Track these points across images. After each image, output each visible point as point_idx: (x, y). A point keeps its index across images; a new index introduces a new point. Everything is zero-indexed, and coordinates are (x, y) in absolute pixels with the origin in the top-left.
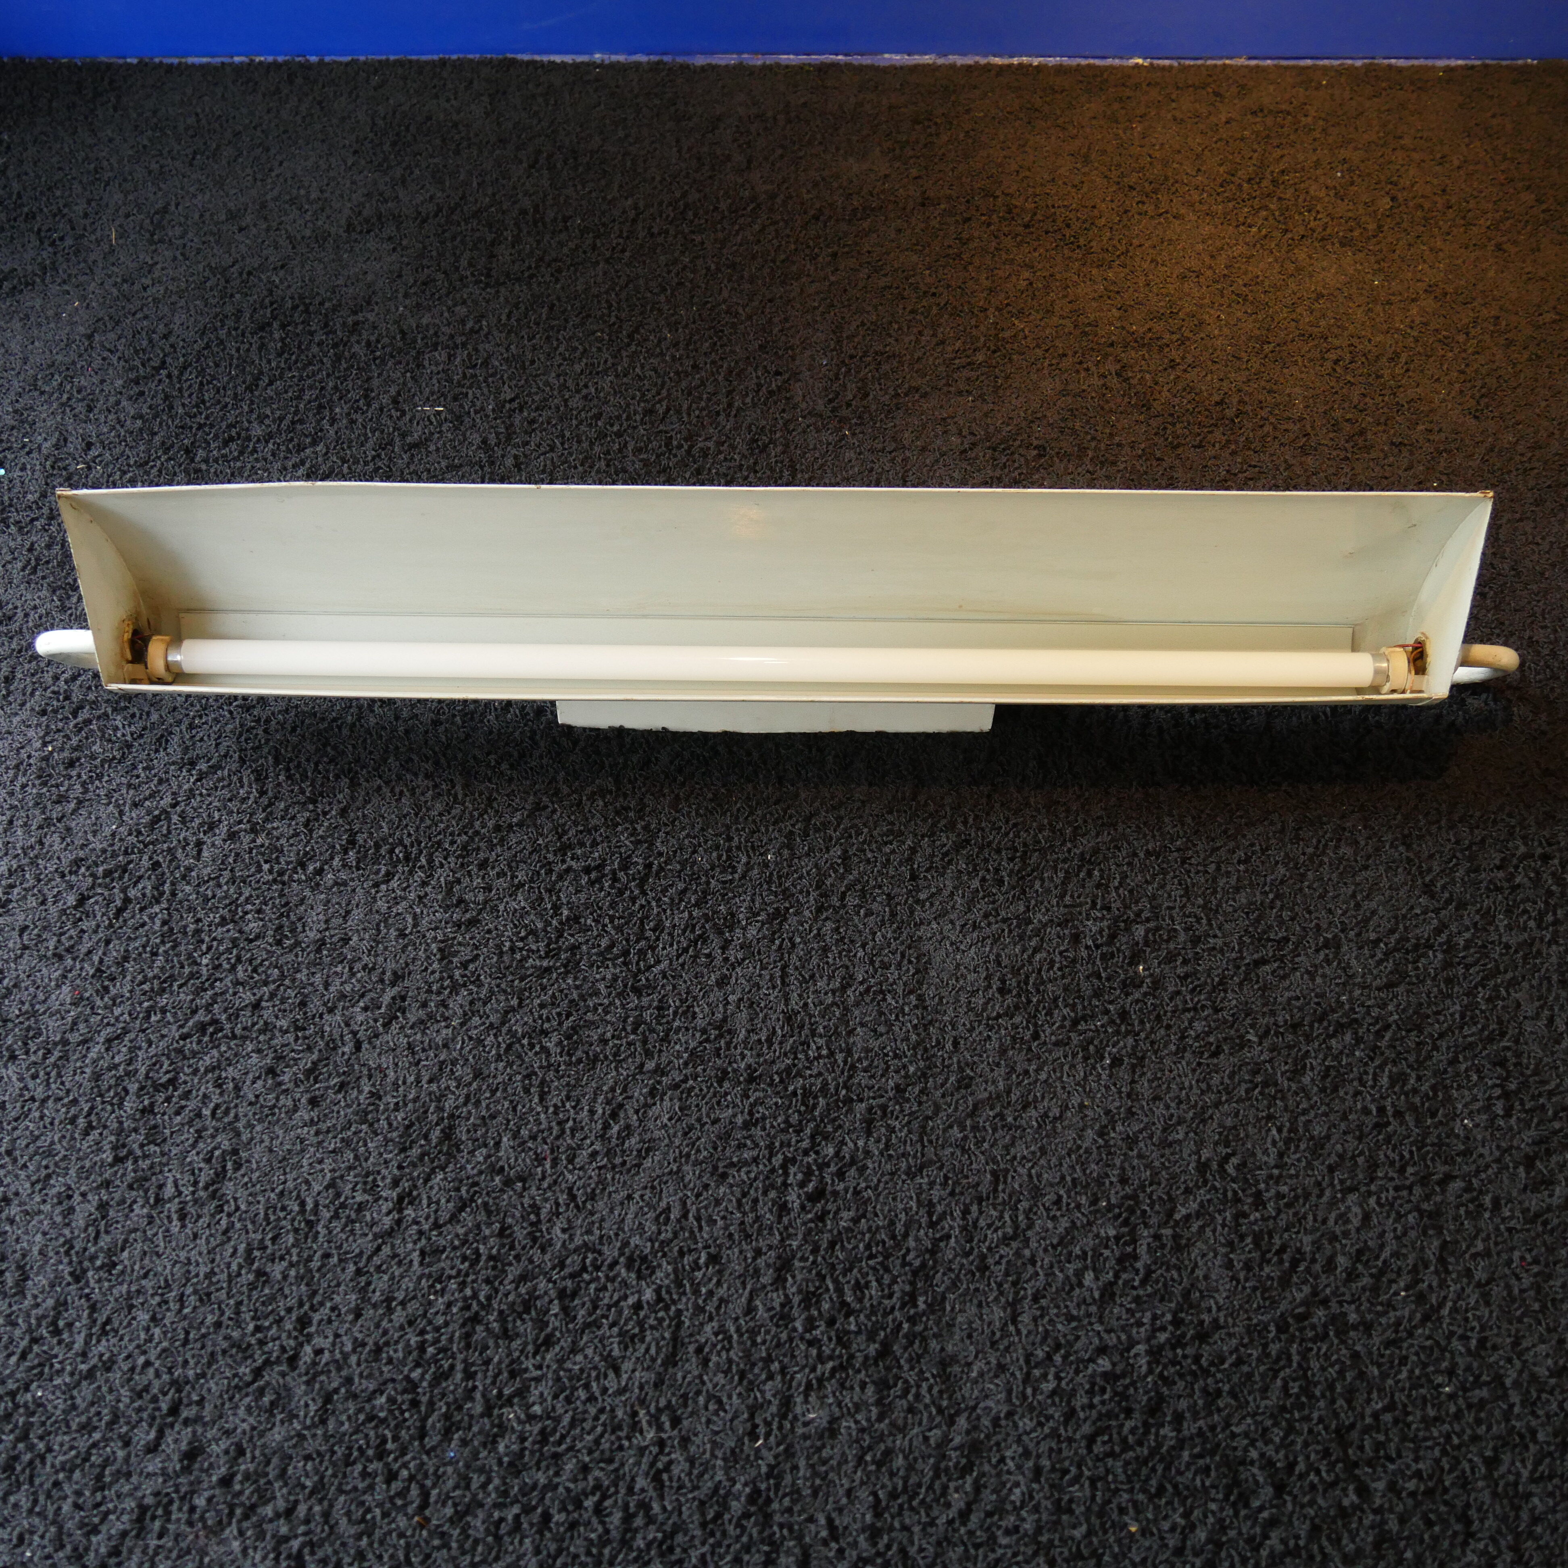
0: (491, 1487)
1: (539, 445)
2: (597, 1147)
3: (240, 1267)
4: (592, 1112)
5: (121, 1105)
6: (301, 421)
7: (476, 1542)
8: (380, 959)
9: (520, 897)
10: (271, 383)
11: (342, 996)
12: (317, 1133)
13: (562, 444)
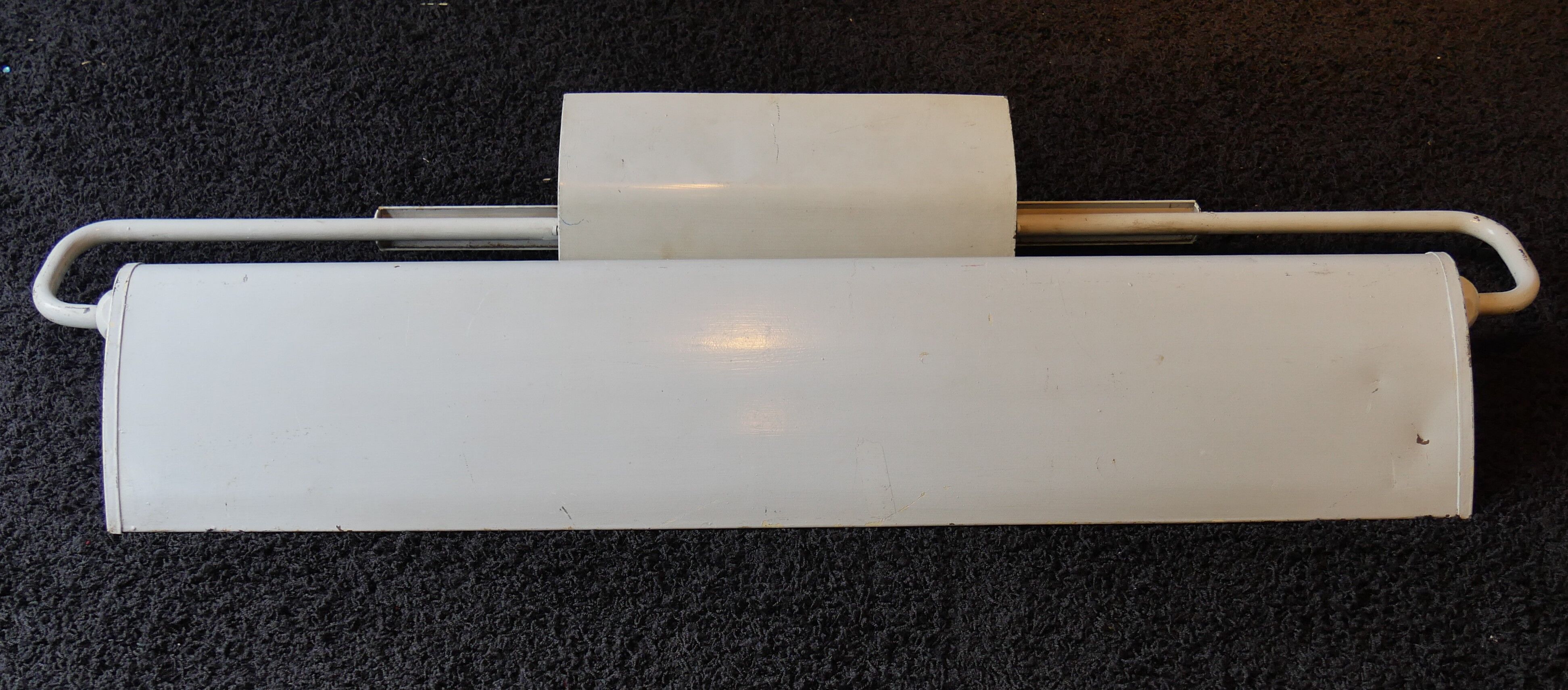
1: (544, 35)
2: (616, 674)
4: (610, 643)
5: (133, 646)
6: (306, 18)
12: (332, 669)
13: (567, 34)
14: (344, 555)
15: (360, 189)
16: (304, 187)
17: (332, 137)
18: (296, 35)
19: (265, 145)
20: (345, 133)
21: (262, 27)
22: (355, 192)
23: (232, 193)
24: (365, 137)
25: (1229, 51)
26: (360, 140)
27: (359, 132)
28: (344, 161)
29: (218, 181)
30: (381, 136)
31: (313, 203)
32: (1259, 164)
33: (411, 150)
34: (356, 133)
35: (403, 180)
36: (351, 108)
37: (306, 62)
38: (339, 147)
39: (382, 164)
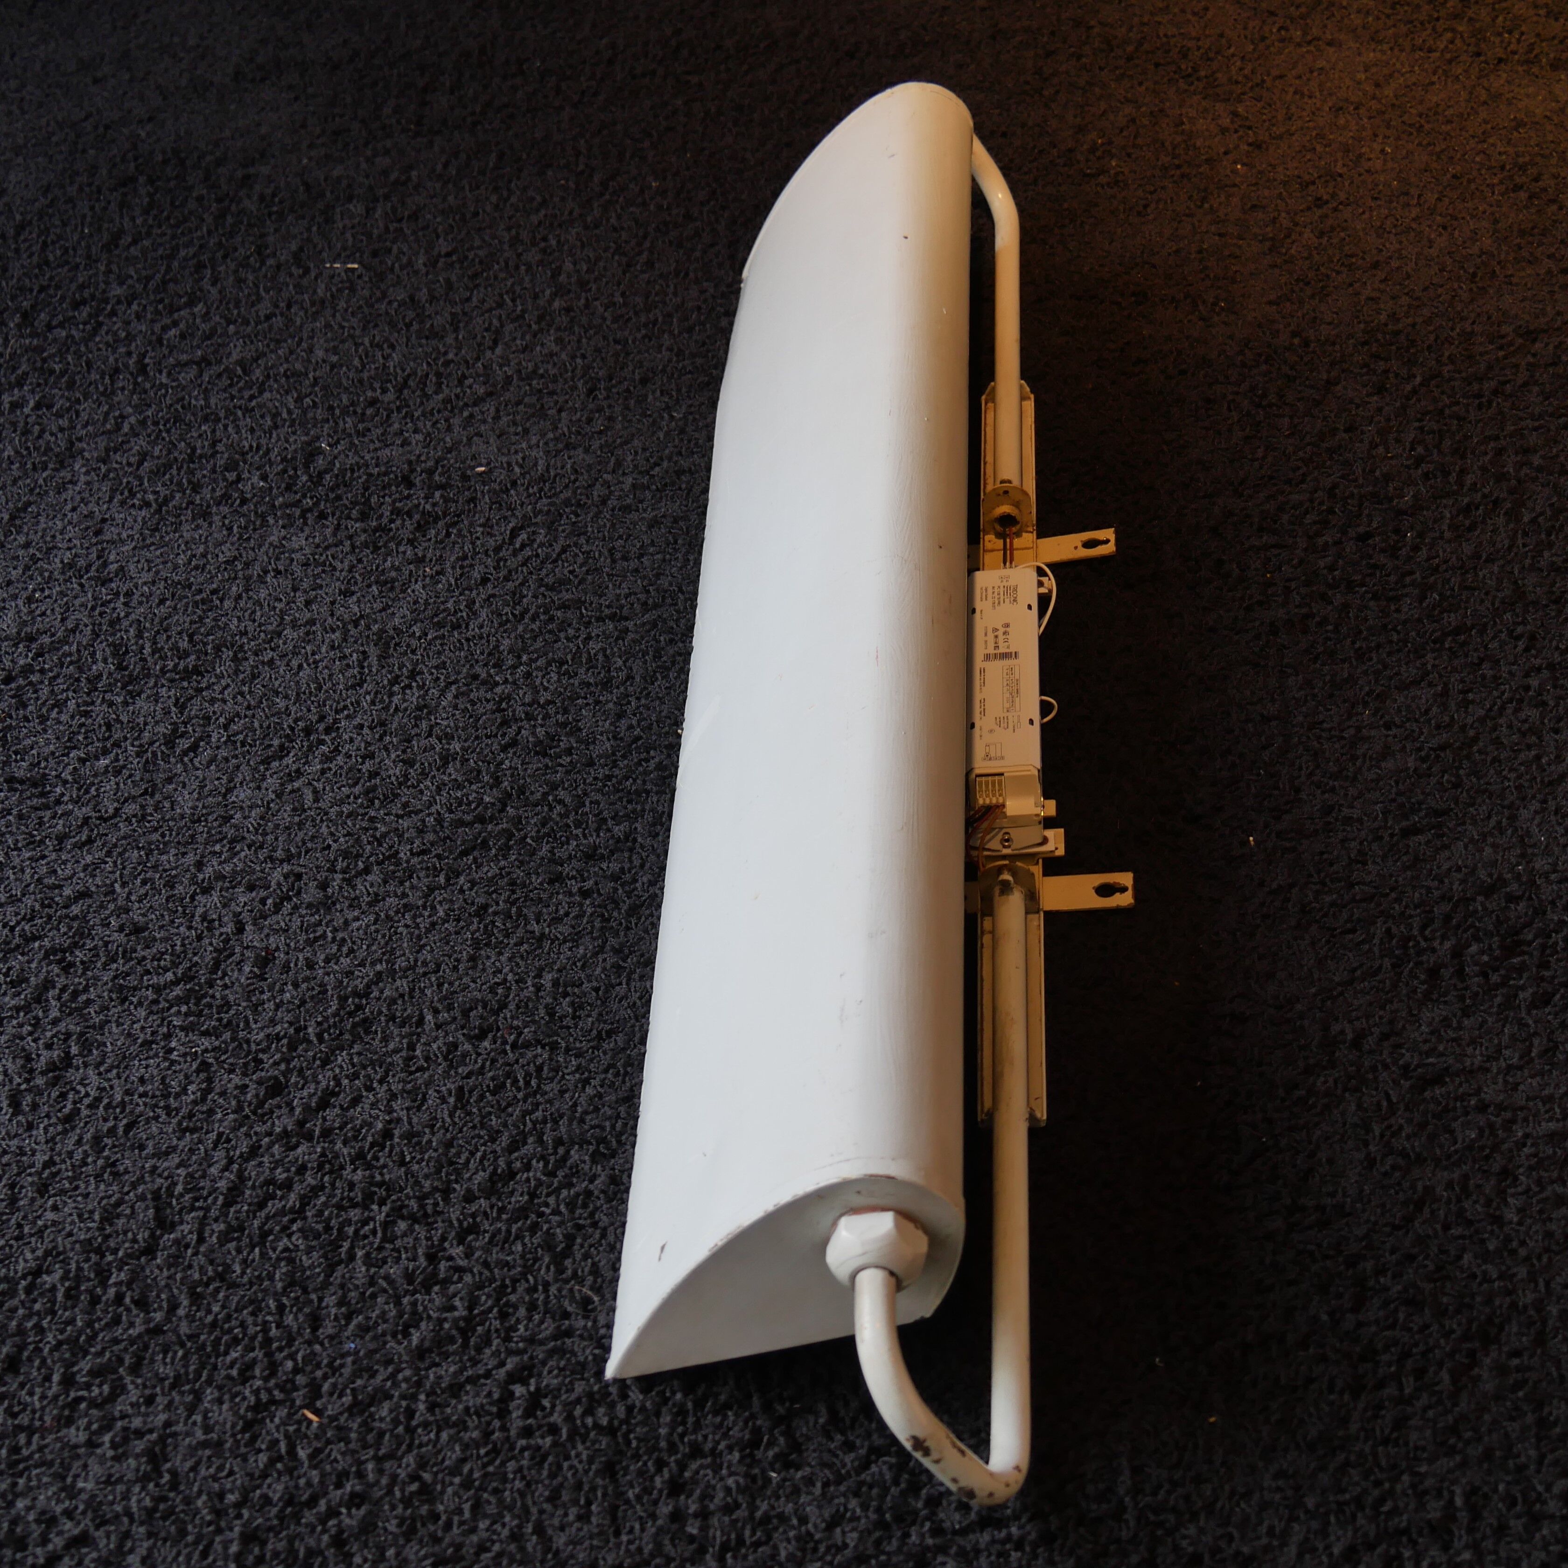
0: (400, 1376)
1: (483, 301)
3: (86, 1154)
6: (176, 281)
7: (381, 1434)
8: (270, 838)
9: (451, 769)
10: (135, 242)
11: (220, 877)
13: (513, 300)
14: (206, 891)
15: (239, 479)
16: (167, 476)
17: (206, 419)
18: (161, 301)
19: (118, 427)
20: (222, 414)
21: (118, 291)
22: (233, 483)
23: (73, 482)
24: (248, 420)
25: (1383, 317)
26: (241, 423)
27: (240, 413)
28: (220, 447)
29: (55, 470)
30: (268, 419)
31: (178, 496)
32: (1413, 449)
33: (307, 434)
34: (235, 414)
35: (295, 469)
36: (231, 385)
37: (173, 332)
38: (214, 431)
39: (268, 451)
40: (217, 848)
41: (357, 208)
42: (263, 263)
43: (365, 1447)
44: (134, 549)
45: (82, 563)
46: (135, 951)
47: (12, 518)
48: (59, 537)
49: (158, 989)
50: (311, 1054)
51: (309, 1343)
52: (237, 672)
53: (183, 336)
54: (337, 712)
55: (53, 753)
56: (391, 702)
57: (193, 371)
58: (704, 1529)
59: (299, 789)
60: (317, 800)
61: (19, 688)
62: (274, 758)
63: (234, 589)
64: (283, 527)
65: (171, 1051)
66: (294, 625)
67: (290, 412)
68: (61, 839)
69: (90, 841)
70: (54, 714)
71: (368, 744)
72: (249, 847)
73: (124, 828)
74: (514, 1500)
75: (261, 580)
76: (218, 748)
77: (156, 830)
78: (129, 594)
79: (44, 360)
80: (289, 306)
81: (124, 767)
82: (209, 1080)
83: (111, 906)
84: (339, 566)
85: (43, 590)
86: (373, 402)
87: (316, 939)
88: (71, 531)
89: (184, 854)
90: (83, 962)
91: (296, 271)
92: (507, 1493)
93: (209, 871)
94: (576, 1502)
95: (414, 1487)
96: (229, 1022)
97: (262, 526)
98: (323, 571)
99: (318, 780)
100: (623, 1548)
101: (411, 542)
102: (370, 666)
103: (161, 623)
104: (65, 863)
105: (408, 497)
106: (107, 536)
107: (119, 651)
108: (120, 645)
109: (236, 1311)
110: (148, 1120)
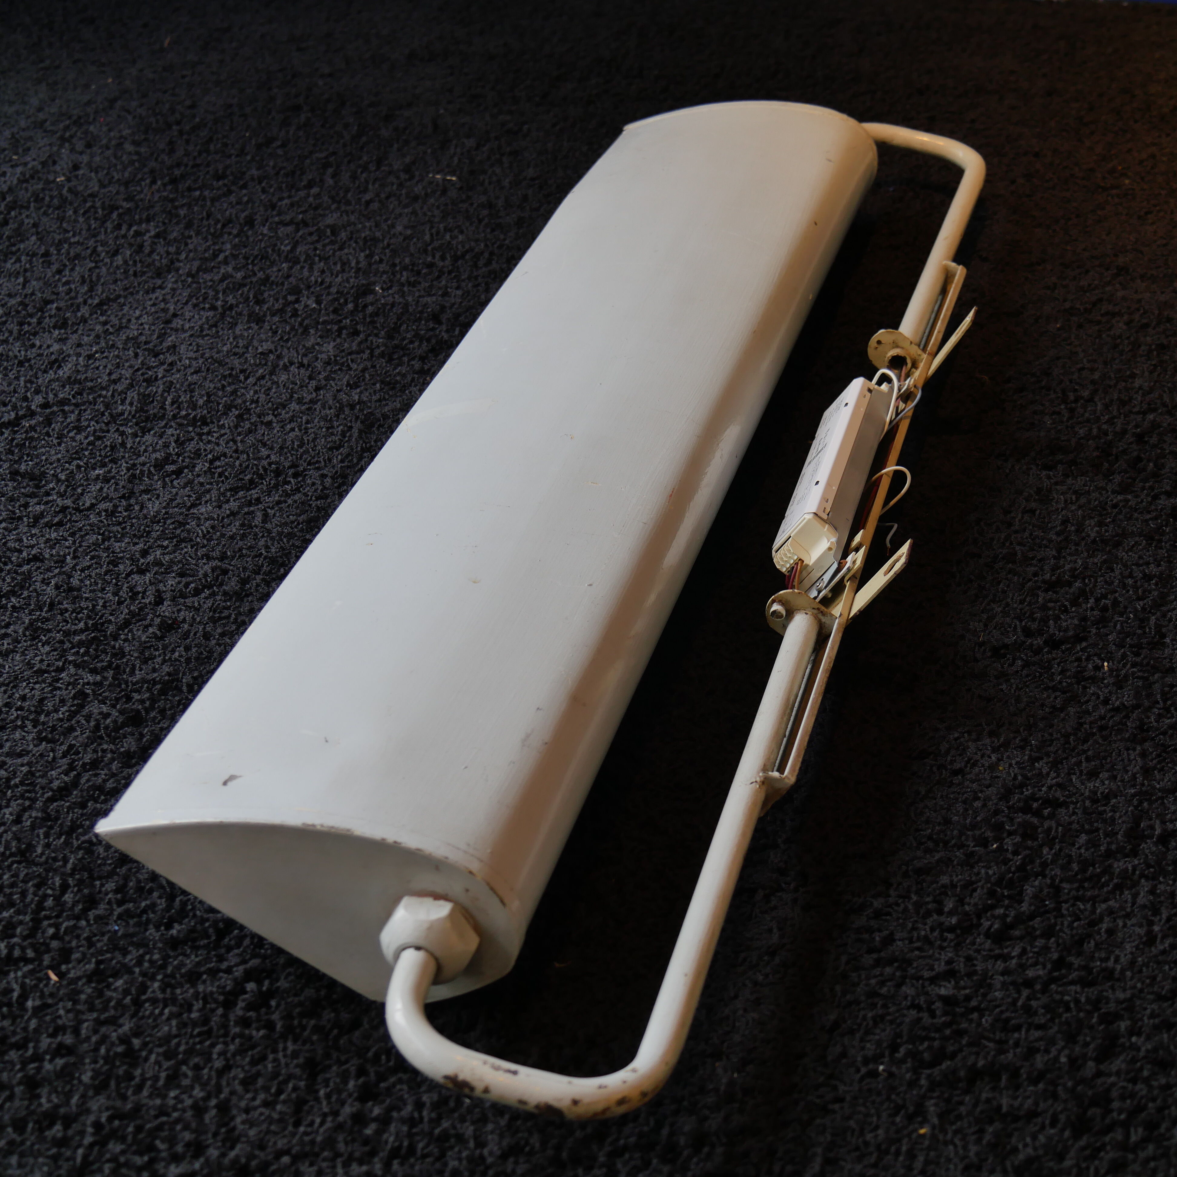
0: (148, 958)
8: (213, 542)
10: (282, 146)
11: (159, 564)
14: (142, 572)
15: (297, 301)
16: (239, 292)
17: (286, 259)
18: (286, 182)
19: (215, 256)
20: (303, 258)
21: (254, 172)
22: (291, 302)
23: (161, 287)
24: (322, 265)
26: (316, 266)
27: (317, 259)
29: (151, 278)
30: (339, 266)
31: (242, 306)
33: (366, 279)
34: (313, 260)
35: (346, 299)
36: (318, 241)
37: (286, 202)
38: (291, 268)
39: (330, 287)
40: (166, 543)
41: (470, 143)
42: (378, 168)
43: (91, 1009)
44: (191, 336)
45: (143, 338)
46: (62, 604)
47: (101, 304)
48: (134, 321)
49: (67, 633)
50: (177, 698)
51: (78, 918)
52: (236, 427)
53: (292, 205)
54: (309, 464)
55: (59, 460)
56: (357, 464)
57: (290, 229)
58: (379, 1133)
59: (253, 512)
60: (264, 521)
61: (53, 413)
62: (242, 488)
63: (261, 371)
64: (320, 337)
65: (57, 680)
66: (300, 401)
67: (358, 263)
68: (37, 518)
69: (60, 524)
70: (72, 434)
71: (325, 488)
72: (192, 547)
73: (93, 519)
74: (210, 1078)
75: (286, 368)
76: (198, 476)
77: (120, 524)
78: (171, 364)
79: (176, 208)
80: (387, 198)
81: (113, 477)
82: (82, 706)
83: (57, 571)
84: (354, 366)
85: (103, 353)
86: (431, 265)
87: (220, 618)
88: (145, 319)
89: (137, 544)
90: (13, 607)
91: (403, 176)
92: (206, 1071)
93: (150, 558)
94: (266, 1089)
95: (120, 1049)
96: (118, 667)
97: (303, 333)
98: (340, 369)
99: (272, 508)
100: (297, 1137)
101: (423, 359)
102: (351, 436)
103: (189, 385)
104: (32, 536)
105: (433, 329)
106: (174, 325)
107: (146, 399)
108: (149, 395)
109: (23, 881)
110: (16, 727)
